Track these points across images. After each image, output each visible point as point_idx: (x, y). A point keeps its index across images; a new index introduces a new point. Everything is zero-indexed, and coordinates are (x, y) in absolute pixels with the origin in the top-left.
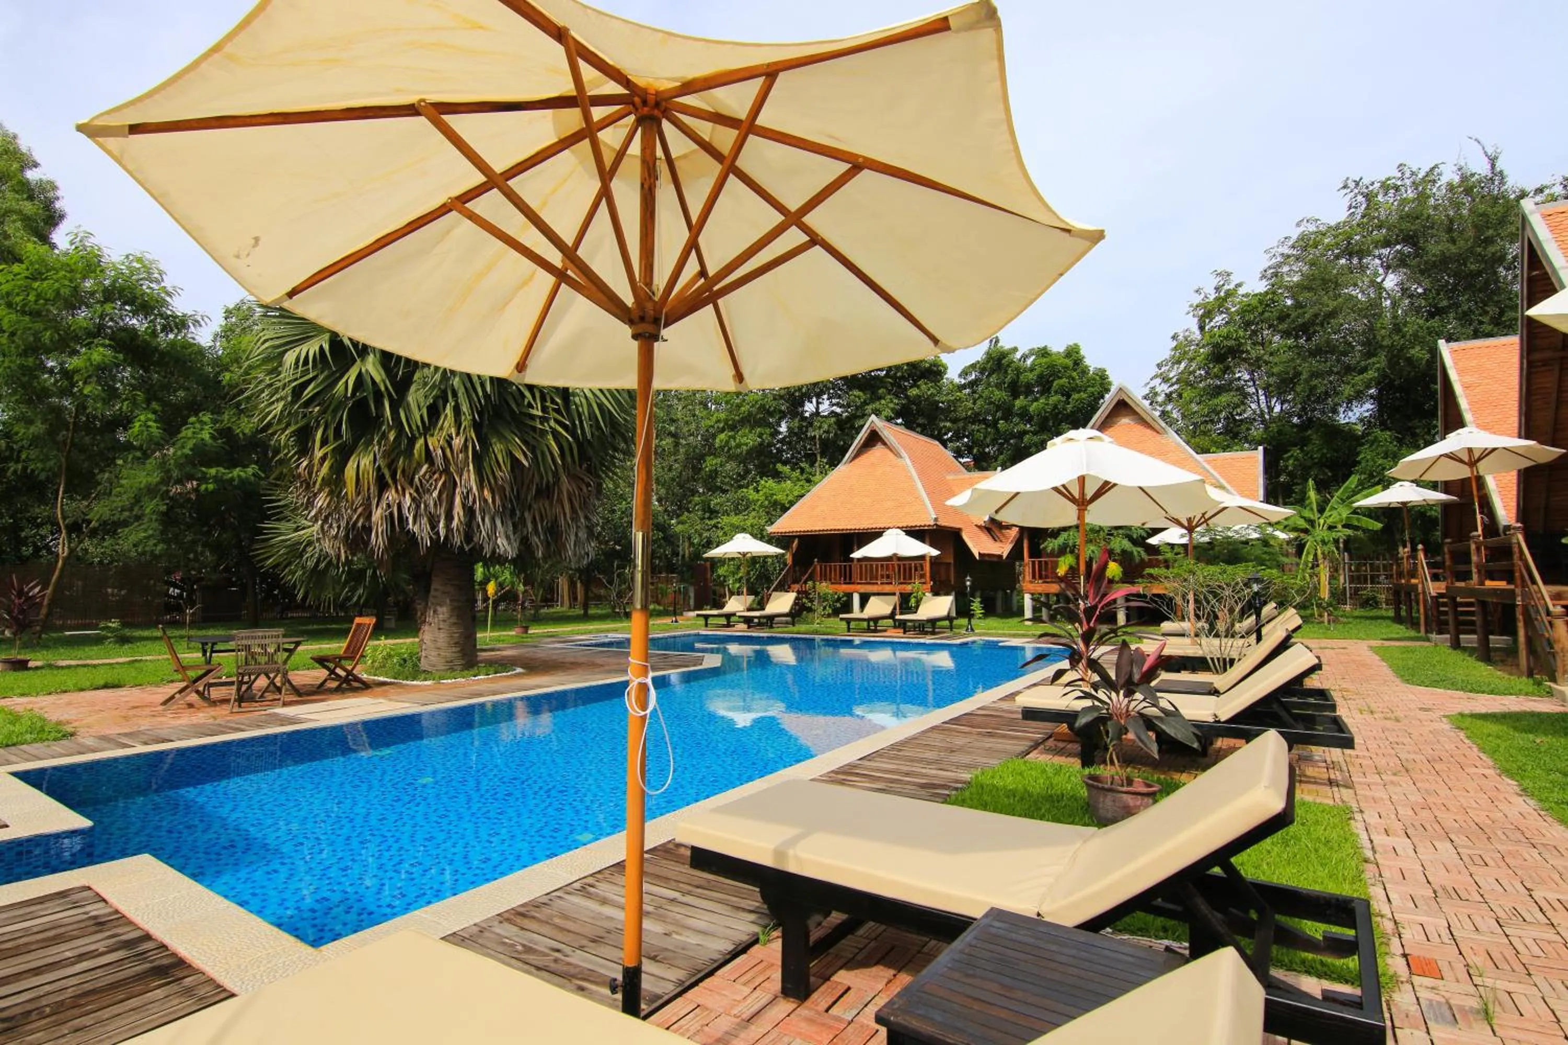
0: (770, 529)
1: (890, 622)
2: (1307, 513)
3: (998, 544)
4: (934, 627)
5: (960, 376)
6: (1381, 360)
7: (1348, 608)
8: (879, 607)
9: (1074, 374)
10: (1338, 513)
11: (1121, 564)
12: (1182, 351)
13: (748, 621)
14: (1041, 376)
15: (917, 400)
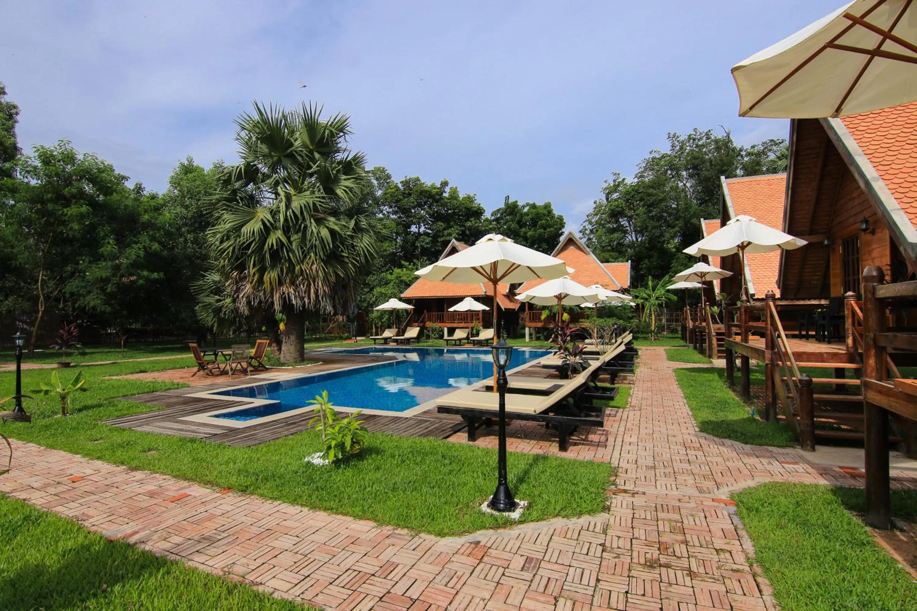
0: (402, 295)
1: (466, 341)
2: (647, 292)
3: (512, 304)
4: (487, 343)
5: (492, 215)
6: (680, 223)
7: (665, 333)
8: (460, 334)
9: (548, 218)
10: (660, 291)
11: (569, 314)
12: (598, 209)
13: (396, 341)
14: (532, 219)
15: (470, 228)
